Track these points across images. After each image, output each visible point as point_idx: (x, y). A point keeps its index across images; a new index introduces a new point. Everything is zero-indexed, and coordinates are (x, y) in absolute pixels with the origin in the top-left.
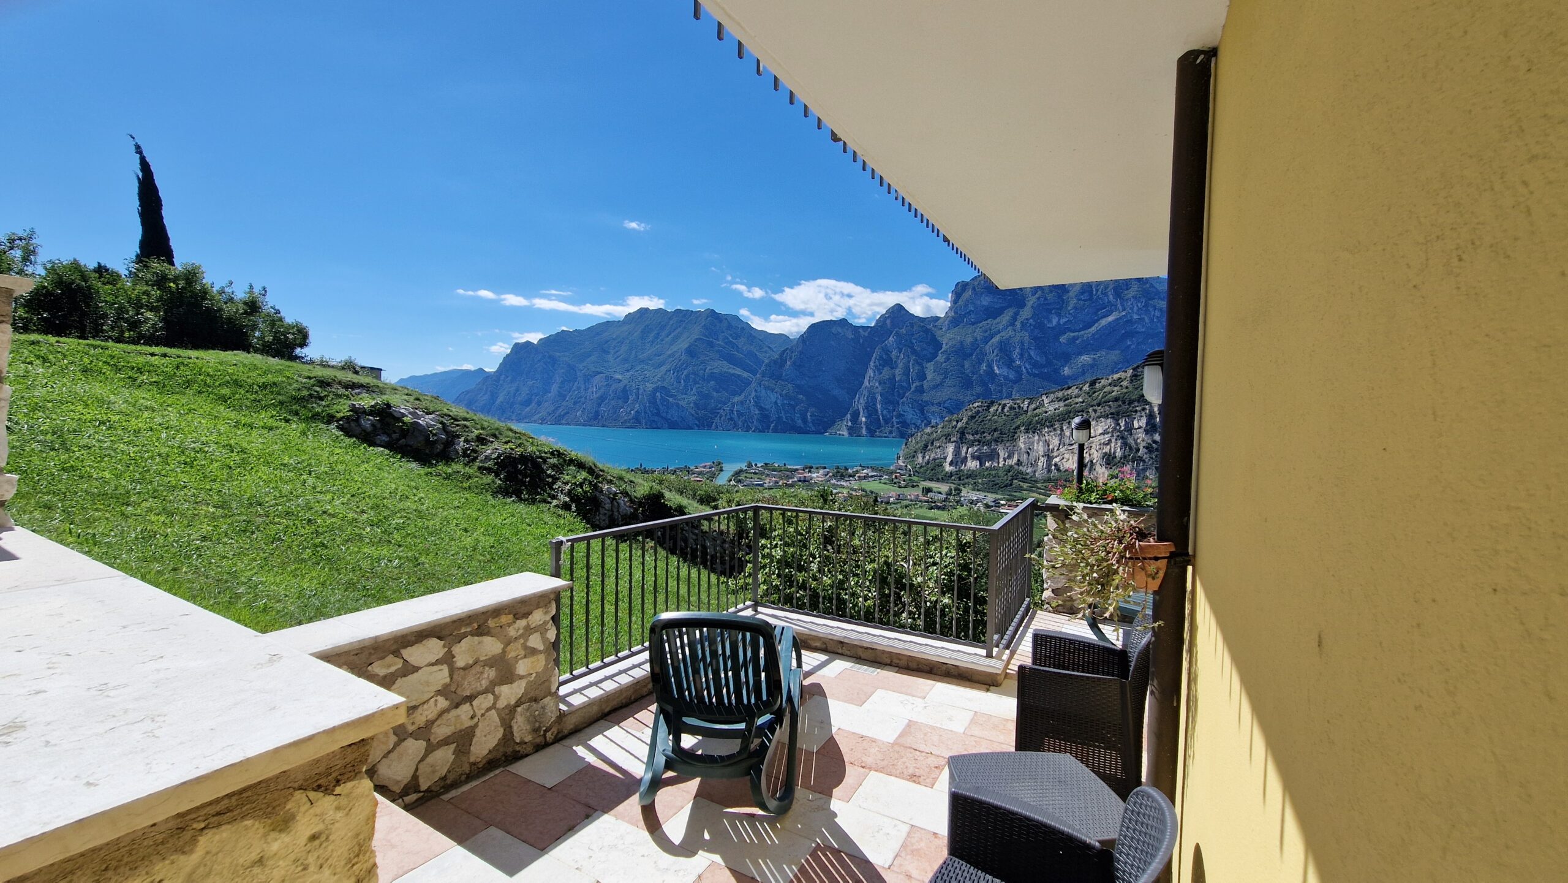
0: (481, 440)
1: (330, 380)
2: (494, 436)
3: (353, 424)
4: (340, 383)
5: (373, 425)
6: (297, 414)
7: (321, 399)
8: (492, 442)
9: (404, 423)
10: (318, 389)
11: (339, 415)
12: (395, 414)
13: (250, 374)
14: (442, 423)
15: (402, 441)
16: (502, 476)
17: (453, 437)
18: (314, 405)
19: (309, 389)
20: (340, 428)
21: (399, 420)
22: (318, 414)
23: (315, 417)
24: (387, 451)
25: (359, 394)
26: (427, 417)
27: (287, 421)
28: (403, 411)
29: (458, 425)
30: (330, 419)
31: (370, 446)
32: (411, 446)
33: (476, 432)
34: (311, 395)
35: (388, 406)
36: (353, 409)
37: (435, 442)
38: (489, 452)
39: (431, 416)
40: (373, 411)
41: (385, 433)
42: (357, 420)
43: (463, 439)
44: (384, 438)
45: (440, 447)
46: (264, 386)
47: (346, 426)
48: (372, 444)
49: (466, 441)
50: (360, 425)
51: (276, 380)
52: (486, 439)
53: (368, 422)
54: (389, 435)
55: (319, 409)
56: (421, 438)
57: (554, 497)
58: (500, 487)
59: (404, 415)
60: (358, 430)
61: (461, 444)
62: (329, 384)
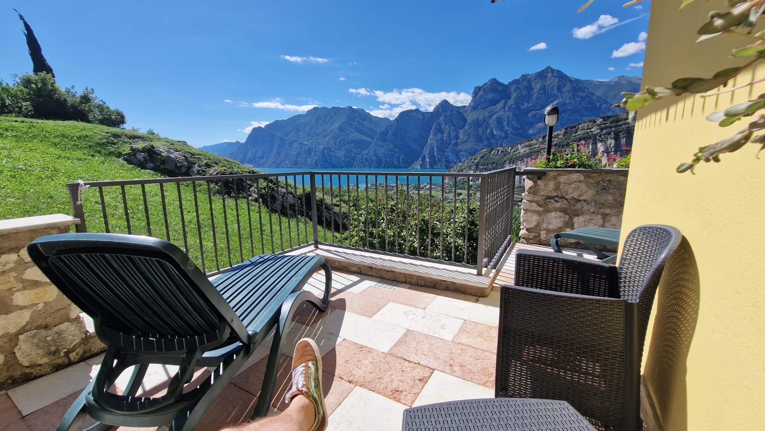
0: (208, 166)
1: (120, 134)
2: (216, 163)
3: (133, 157)
4: (126, 135)
5: (144, 158)
6: (99, 152)
7: (115, 144)
8: (214, 166)
9: (162, 156)
10: (112, 139)
11: (124, 153)
12: (157, 152)
13: (73, 131)
14: (185, 156)
15: (162, 166)
16: (219, 184)
17: (191, 164)
18: (110, 147)
19: (106, 138)
20: (125, 160)
21: (159, 154)
22: (112, 152)
23: (110, 154)
24: (152, 172)
25: (137, 141)
26: (176, 153)
27: (93, 156)
28: (161, 150)
29: (195, 158)
30: (119, 155)
31: (142, 169)
32: (167, 169)
33: (205, 161)
34: (108, 142)
35: (153, 147)
36: (132, 149)
37: (181, 167)
38: (212, 171)
39: (178, 153)
40: (144, 150)
41: (152, 162)
42: (135, 155)
43: (197, 165)
44: (152, 165)
45: (184, 170)
46: (80, 138)
47: (129, 158)
48: (145, 168)
49: (199, 166)
50: (136, 158)
51: (87, 134)
52: (210, 165)
53: (141, 156)
54: (155, 164)
55: (113, 150)
56: (172, 165)
57: (250, 195)
58: (218, 190)
59: (162, 152)
60: (135, 161)
61: (196, 168)
62: (119, 136)
